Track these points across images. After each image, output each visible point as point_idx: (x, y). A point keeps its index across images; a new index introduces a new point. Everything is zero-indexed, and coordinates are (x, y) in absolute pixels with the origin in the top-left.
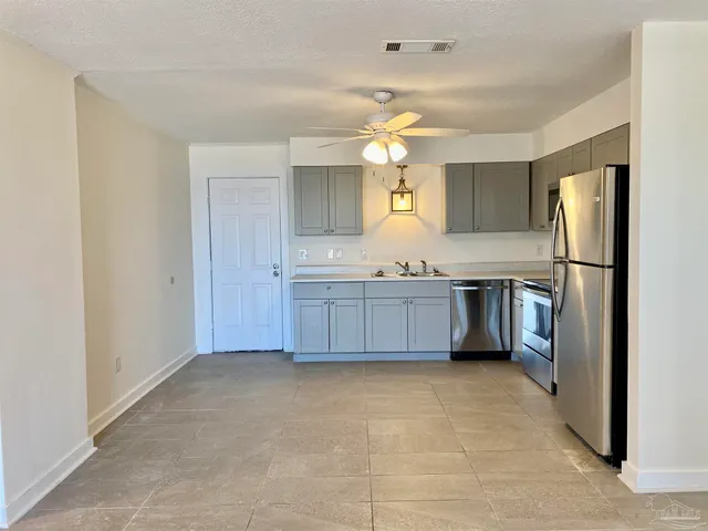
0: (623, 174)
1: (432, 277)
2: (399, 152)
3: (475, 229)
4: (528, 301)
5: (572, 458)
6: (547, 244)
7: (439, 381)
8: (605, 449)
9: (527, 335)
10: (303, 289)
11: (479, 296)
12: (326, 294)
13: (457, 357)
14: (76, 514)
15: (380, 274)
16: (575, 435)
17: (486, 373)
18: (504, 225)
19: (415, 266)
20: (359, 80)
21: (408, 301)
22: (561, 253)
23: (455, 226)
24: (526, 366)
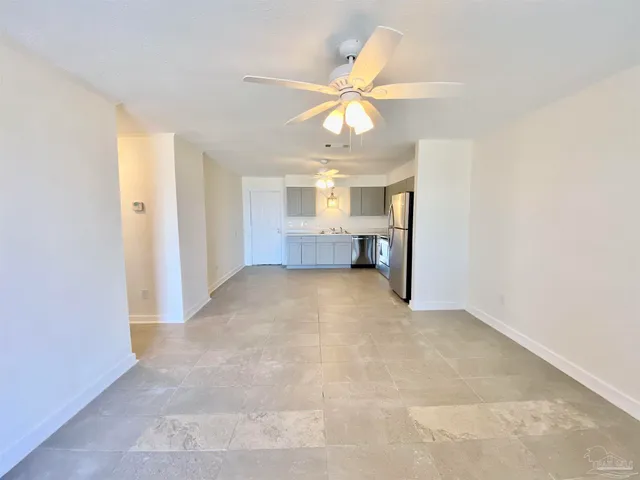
0: (412, 195)
1: (344, 234)
2: (331, 184)
3: (362, 215)
4: (383, 245)
5: (393, 301)
6: (387, 220)
7: (347, 275)
8: (404, 297)
9: (383, 259)
10: (291, 239)
11: (364, 242)
12: (300, 241)
13: (354, 267)
14: (209, 319)
15: (323, 233)
16: (395, 293)
17: (365, 273)
18: (373, 213)
19: (338, 229)
20: (315, 155)
21: (334, 244)
22: (391, 224)
23: (353, 213)
24: (381, 271)
